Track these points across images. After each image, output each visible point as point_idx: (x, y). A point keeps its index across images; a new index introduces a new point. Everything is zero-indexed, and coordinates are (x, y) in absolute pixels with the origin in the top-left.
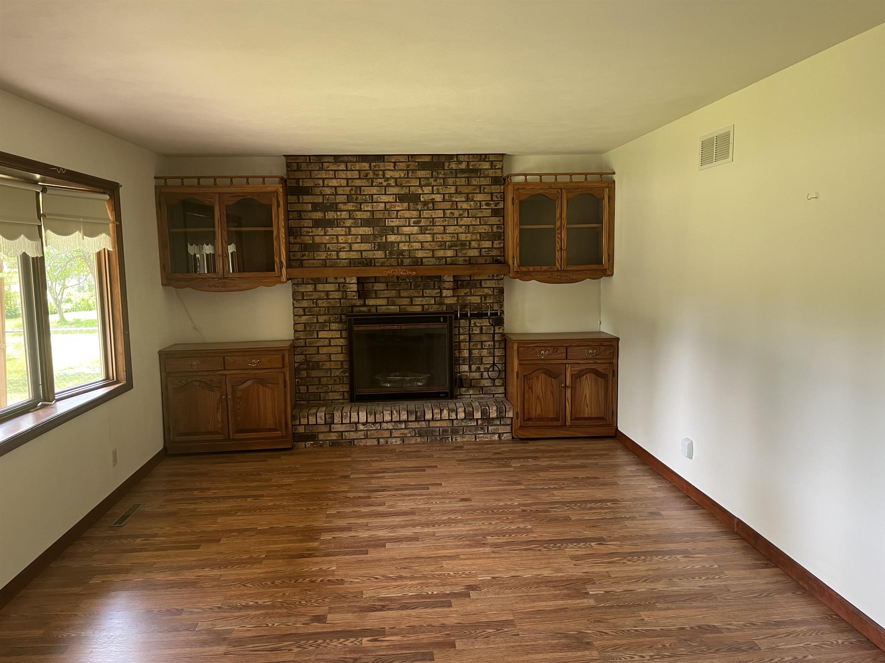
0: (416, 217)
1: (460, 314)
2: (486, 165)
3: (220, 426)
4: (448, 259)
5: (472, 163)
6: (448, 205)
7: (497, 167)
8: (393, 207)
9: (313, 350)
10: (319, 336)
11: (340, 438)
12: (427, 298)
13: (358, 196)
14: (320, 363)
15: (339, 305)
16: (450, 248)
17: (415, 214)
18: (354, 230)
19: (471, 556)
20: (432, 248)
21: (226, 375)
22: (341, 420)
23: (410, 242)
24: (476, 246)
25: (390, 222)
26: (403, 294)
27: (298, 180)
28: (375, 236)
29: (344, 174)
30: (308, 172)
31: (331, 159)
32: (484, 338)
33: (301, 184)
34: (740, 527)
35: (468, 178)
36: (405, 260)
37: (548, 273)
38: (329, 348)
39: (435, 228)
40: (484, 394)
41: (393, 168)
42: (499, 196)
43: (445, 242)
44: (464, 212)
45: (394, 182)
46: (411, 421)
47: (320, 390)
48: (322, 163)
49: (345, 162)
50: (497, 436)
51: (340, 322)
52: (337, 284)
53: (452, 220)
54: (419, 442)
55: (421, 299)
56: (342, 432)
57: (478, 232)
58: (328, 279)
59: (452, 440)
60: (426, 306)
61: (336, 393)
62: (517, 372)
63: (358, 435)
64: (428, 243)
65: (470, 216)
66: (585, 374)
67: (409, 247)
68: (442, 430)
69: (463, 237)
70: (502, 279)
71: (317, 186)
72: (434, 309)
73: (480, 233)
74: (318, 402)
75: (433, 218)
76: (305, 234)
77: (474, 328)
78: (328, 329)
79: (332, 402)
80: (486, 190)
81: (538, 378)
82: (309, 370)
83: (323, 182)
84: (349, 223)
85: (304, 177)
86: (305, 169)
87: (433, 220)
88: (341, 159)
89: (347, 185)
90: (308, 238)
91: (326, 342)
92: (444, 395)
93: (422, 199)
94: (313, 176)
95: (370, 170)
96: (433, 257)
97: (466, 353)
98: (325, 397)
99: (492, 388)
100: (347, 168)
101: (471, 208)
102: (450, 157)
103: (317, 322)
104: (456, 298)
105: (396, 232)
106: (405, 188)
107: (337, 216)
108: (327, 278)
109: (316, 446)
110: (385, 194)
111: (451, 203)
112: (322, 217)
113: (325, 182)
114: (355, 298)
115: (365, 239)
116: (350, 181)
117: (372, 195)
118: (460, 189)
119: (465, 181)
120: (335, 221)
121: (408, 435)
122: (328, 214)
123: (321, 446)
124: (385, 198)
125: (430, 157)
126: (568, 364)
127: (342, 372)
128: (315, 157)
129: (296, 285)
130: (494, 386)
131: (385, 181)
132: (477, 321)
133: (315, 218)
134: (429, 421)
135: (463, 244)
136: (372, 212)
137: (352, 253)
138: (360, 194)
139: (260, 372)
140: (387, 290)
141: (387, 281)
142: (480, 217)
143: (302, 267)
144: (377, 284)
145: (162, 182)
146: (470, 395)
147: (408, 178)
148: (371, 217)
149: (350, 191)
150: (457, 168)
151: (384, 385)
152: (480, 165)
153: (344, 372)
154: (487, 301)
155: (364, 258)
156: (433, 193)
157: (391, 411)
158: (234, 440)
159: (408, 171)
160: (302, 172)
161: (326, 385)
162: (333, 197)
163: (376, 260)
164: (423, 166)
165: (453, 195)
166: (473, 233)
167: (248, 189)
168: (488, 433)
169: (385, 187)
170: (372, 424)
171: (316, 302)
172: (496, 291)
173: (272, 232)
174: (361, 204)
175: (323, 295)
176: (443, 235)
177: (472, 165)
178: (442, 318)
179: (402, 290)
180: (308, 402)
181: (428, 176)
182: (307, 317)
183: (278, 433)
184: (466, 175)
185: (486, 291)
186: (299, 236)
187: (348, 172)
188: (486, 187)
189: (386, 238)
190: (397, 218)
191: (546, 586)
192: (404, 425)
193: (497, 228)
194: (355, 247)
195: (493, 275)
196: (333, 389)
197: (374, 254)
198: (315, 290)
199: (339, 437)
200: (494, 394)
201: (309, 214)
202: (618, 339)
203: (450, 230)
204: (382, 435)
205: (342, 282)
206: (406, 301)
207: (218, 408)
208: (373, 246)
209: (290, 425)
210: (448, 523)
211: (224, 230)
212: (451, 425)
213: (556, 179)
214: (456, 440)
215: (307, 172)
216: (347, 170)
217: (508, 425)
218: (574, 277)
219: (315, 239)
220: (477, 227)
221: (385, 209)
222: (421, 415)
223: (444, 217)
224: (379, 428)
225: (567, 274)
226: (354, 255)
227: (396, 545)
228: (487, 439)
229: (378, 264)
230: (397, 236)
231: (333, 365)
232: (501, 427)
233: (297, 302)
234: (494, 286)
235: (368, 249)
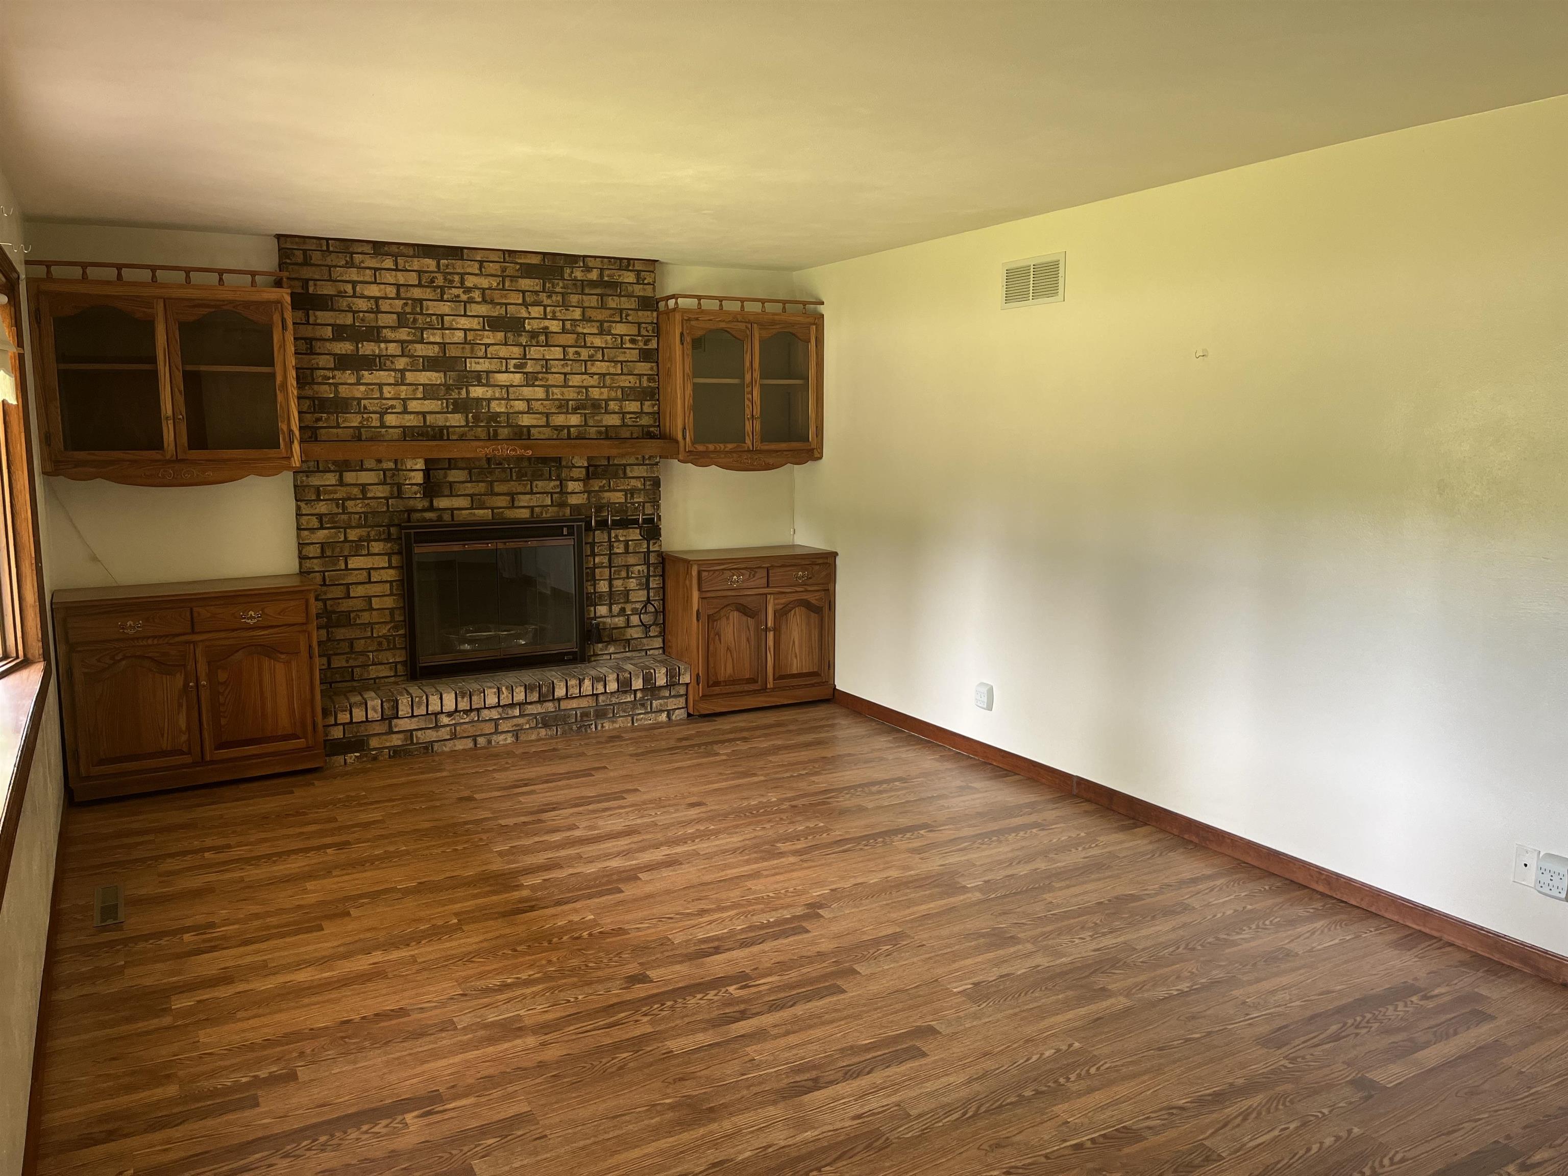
0: (519, 357)
1: (596, 521)
2: (630, 277)
3: (184, 738)
4: (572, 429)
5: (607, 272)
6: (570, 339)
7: (646, 282)
8: (479, 338)
9: (337, 592)
10: (350, 566)
11: (409, 742)
12: (538, 495)
13: (418, 316)
14: (352, 615)
15: (385, 509)
16: (575, 410)
17: (516, 351)
18: (410, 377)
19: (777, 870)
20: (546, 411)
21: (195, 643)
22: (410, 711)
23: (508, 399)
24: (617, 409)
25: (473, 365)
26: (498, 488)
27: (306, 281)
28: (448, 388)
29: (391, 276)
30: (325, 269)
31: (368, 249)
32: (631, 560)
33: (311, 290)
34: (1083, 786)
35: (602, 295)
36: (500, 430)
37: (734, 455)
38: (367, 586)
39: (550, 376)
40: (632, 651)
41: (477, 272)
42: (650, 328)
43: (568, 400)
44: (596, 352)
45: (481, 296)
46: (531, 703)
47: (352, 663)
48: (352, 253)
49: (393, 256)
50: (664, 715)
51: (388, 539)
52: (382, 472)
53: (578, 365)
54: (543, 737)
55: (528, 496)
56: (411, 731)
57: (619, 387)
58: (365, 462)
59: (596, 728)
60: (537, 509)
61: (383, 667)
62: (698, 611)
63: (440, 733)
64: (540, 402)
65: (606, 358)
66: (793, 608)
67: (507, 407)
68: (581, 713)
69: (595, 393)
70: (657, 464)
71: (341, 294)
72: (548, 514)
73: (622, 388)
74: (349, 684)
75: (547, 360)
76: (320, 380)
77: (615, 544)
78: (365, 552)
79: (375, 683)
80: (630, 318)
81: (728, 618)
82: (331, 627)
83: (354, 289)
84: (401, 363)
85: (317, 277)
86: (319, 263)
87: (546, 363)
88: (386, 249)
89: (398, 297)
90: (326, 387)
91: (363, 576)
92: (571, 657)
93: (528, 327)
94: (334, 276)
95: (439, 271)
96: (547, 425)
97: (603, 587)
98: (361, 675)
99: (644, 641)
100: (397, 266)
101: (607, 346)
102: (572, 259)
103: (346, 540)
104: (586, 495)
105: (484, 381)
106: (498, 307)
107: (380, 350)
108: (362, 461)
109: (365, 759)
110: (465, 315)
111: (575, 336)
112: (352, 351)
113: (358, 289)
114: (418, 495)
115: (430, 392)
116: (402, 290)
117: (442, 316)
118: (589, 313)
119: (598, 300)
120: (376, 359)
121: (524, 727)
122: (363, 345)
123: (375, 758)
124: (464, 322)
125: (540, 257)
126: (770, 594)
127: (393, 628)
128: (338, 243)
129: (305, 474)
130: (646, 637)
131: (464, 292)
132: (620, 532)
133: (339, 352)
134: (559, 700)
135: (596, 406)
136: (443, 345)
137: (407, 417)
138: (421, 314)
139: (263, 633)
140: (471, 481)
141: (471, 467)
142: (621, 362)
143: (316, 440)
144: (453, 471)
145: (41, 271)
146: (610, 654)
147: (503, 289)
148: (441, 354)
149: (402, 308)
150: (584, 278)
151: (462, 647)
152: (620, 276)
153: (396, 628)
154: (635, 500)
155: (429, 426)
156: (545, 318)
157: (498, 689)
158: (212, 762)
159: (504, 278)
160: (314, 268)
161: (363, 653)
162: (372, 316)
163: (450, 430)
164: (529, 271)
165: (578, 323)
166: (611, 388)
167: (224, 294)
168: (651, 712)
169: (465, 303)
170: (464, 713)
171: (343, 503)
172: (648, 483)
173: (273, 376)
174: (422, 330)
175: (356, 491)
176: (563, 389)
177: (608, 276)
178: (565, 529)
179: (496, 481)
180: (331, 686)
181: (537, 288)
182: (326, 531)
183: (301, 743)
184: (598, 291)
185: (633, 483)
186: (309, 384)
187: (399, 274)
188: (629, 312)
189: (468, 392)
190: (486, 357)
191: (908, 888)
192: (518, 710)
193: (649, 380)
194: (413, 406)
195: (643, 457)
196: (376, 660)
197: (447, 420)
198: (341, 483)
199: (406, 739)
200: (646, 650)
201: (328, 344)
202: (834, 555)
203: (575, 380)
204: (482, 730)
205: (390, 467)
206: (502, 501)
207: (180, 705)
208: (445, 405)
209: (320, 726)
210: (705, 835)
211: (177, 369)
212: (594, 704)
213: (742, 306)
214: (602, 727)
215: (322, 268)
216: (397, 270)
217: (681, 696)
218: (771, 461)
219: (340, 390)
220: (616, 377)
221: (466, 342)
222: (548, 691)
223: (564, 359)
224: (476, 719)
225: (760, 455)
226: (411, 421)
227: (655, 874)
228: (650, 722)
229: (455, 437)
230: (486, 389)
231: (375, 617)
232: (671, 700)
233: (306, 504)
234: (645, 475)
235: (437, 410)
